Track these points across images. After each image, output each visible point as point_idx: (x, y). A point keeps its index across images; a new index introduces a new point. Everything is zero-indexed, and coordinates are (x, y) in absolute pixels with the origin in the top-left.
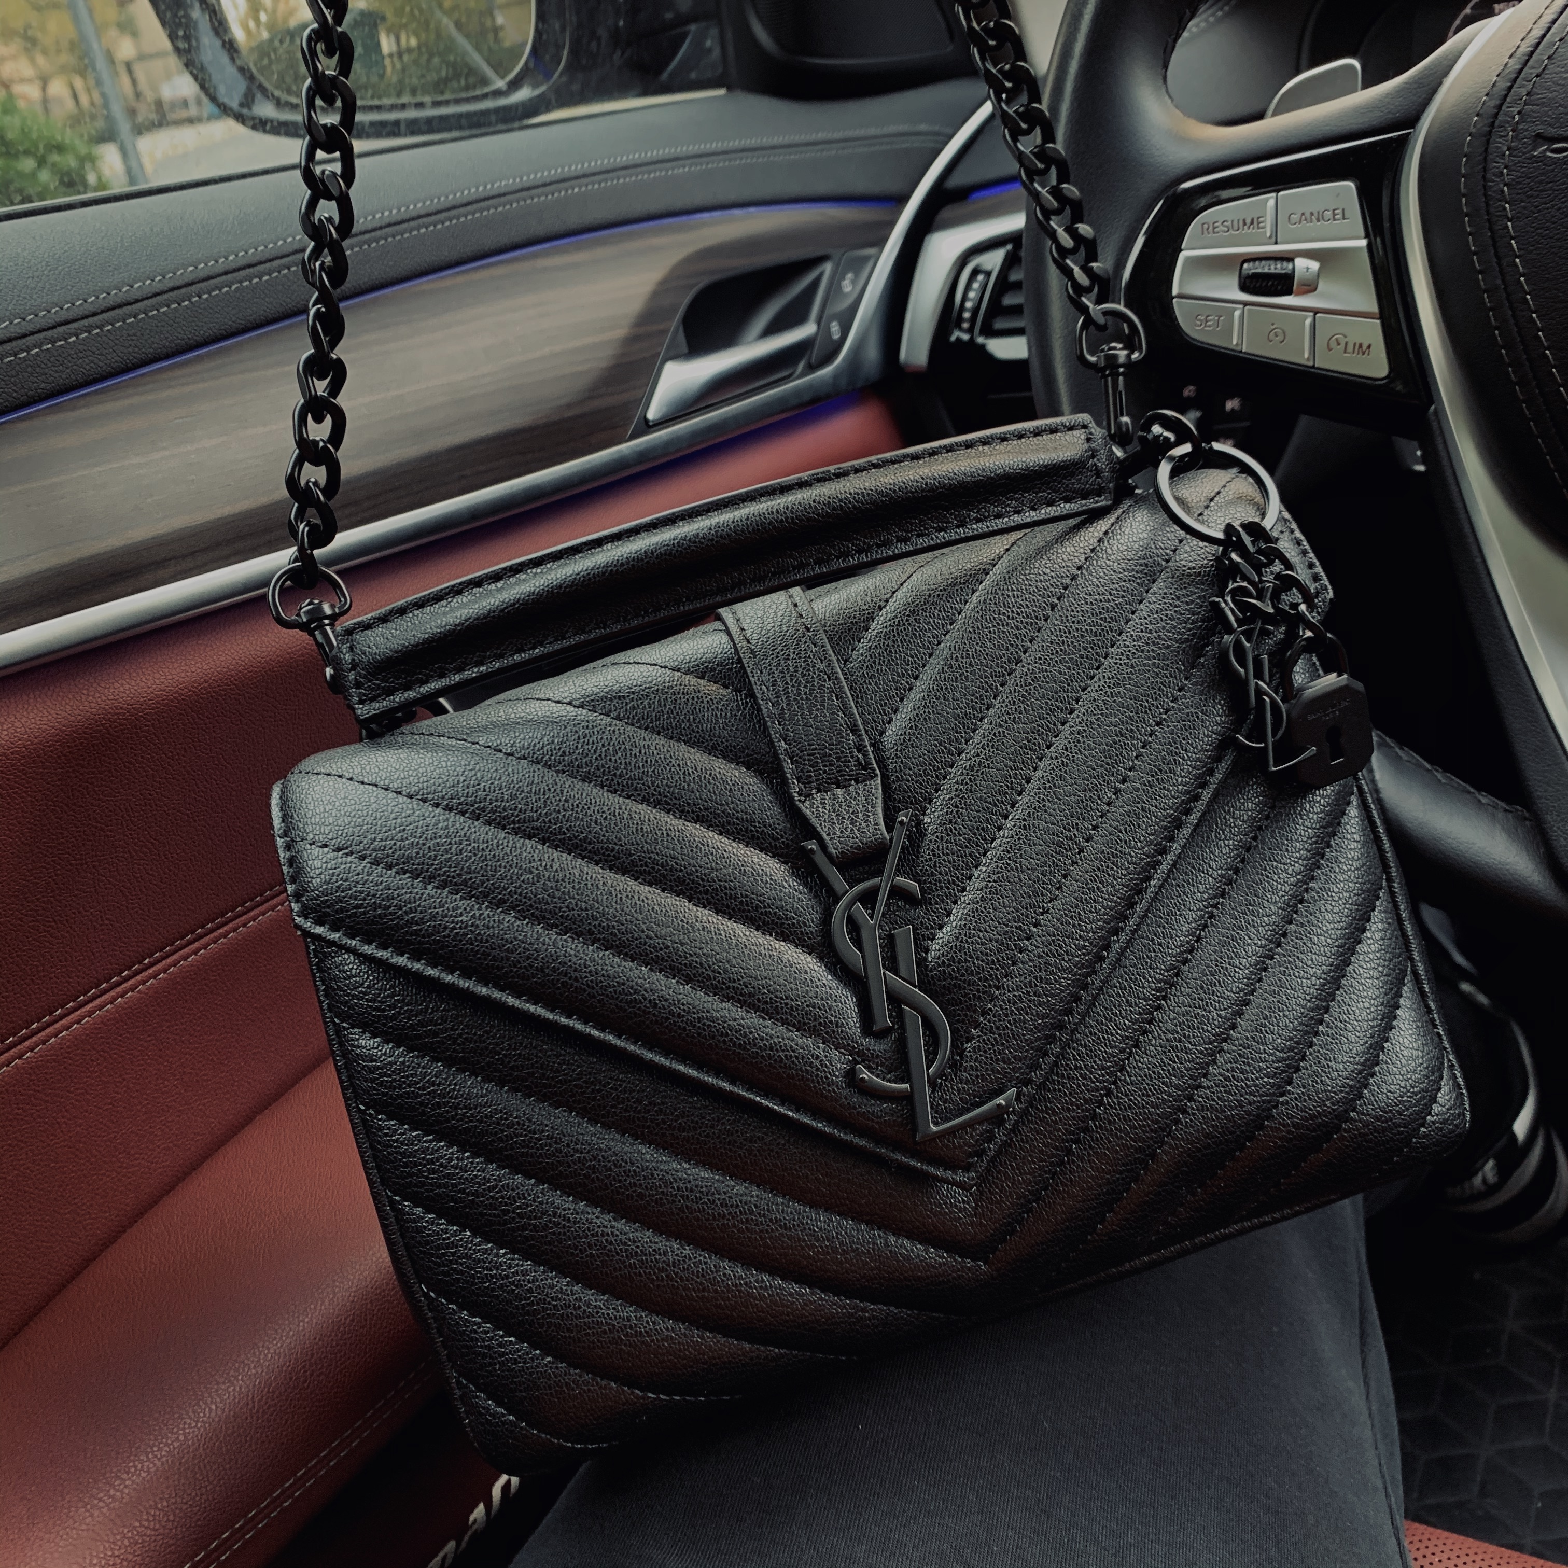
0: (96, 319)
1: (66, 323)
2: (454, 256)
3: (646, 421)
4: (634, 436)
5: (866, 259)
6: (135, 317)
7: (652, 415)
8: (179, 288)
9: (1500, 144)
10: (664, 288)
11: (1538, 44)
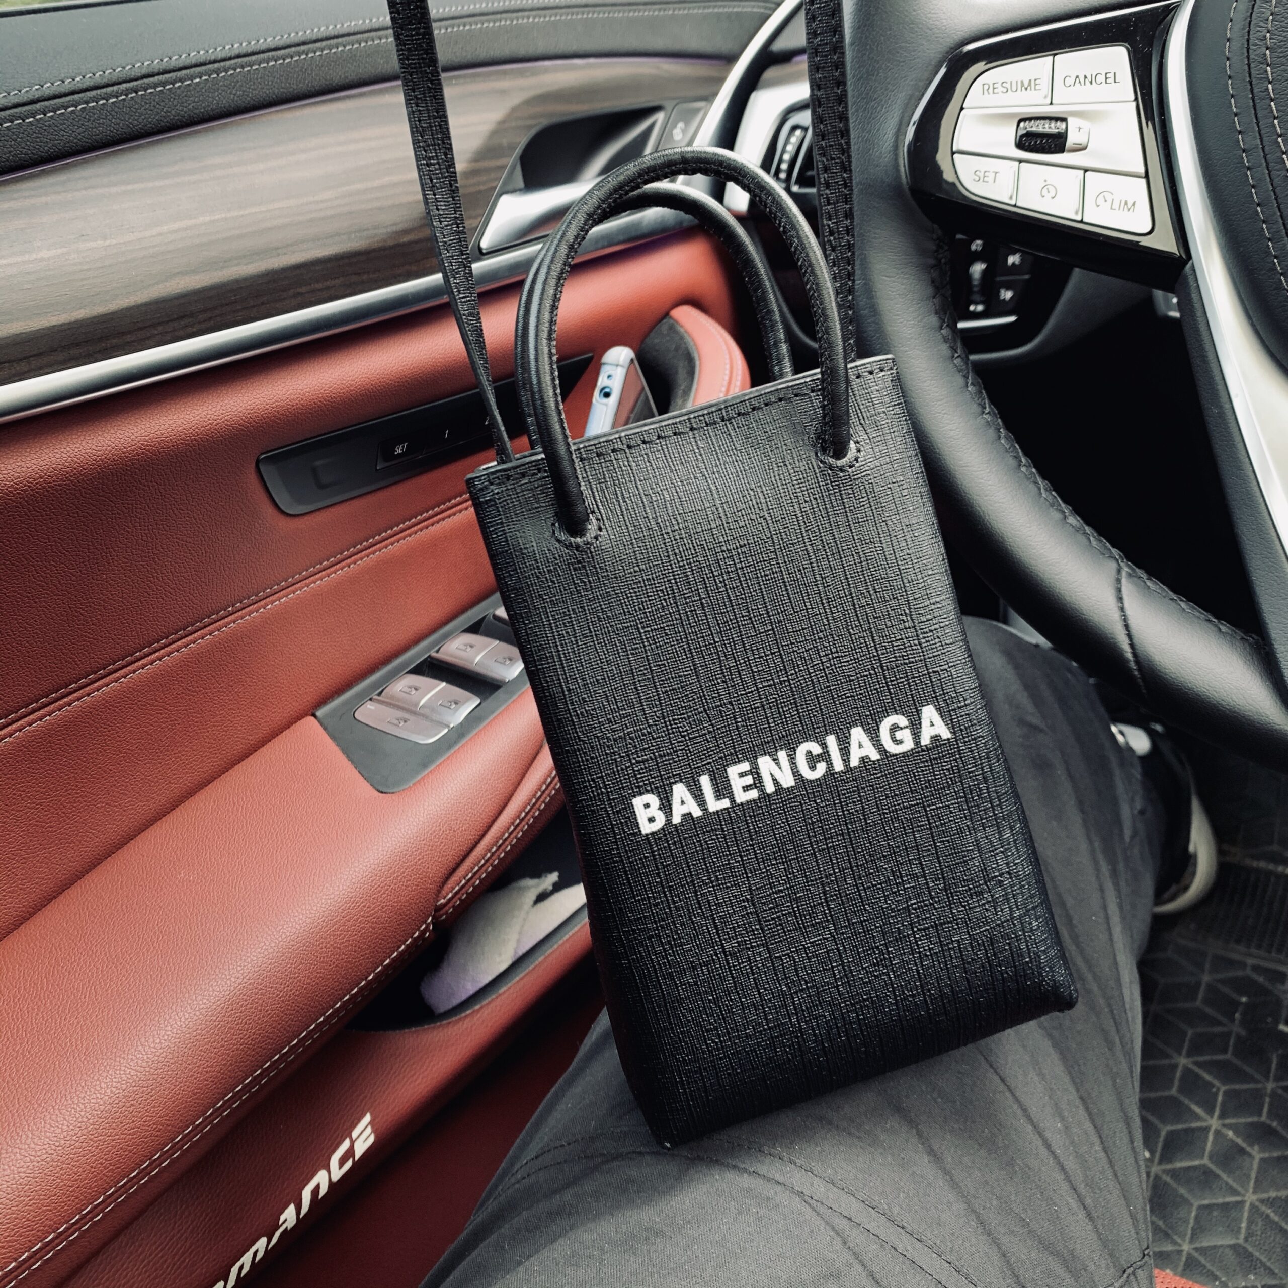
3: (480, 249)
5: (698, 110)
7: (485, 244)
10: (503, 128)
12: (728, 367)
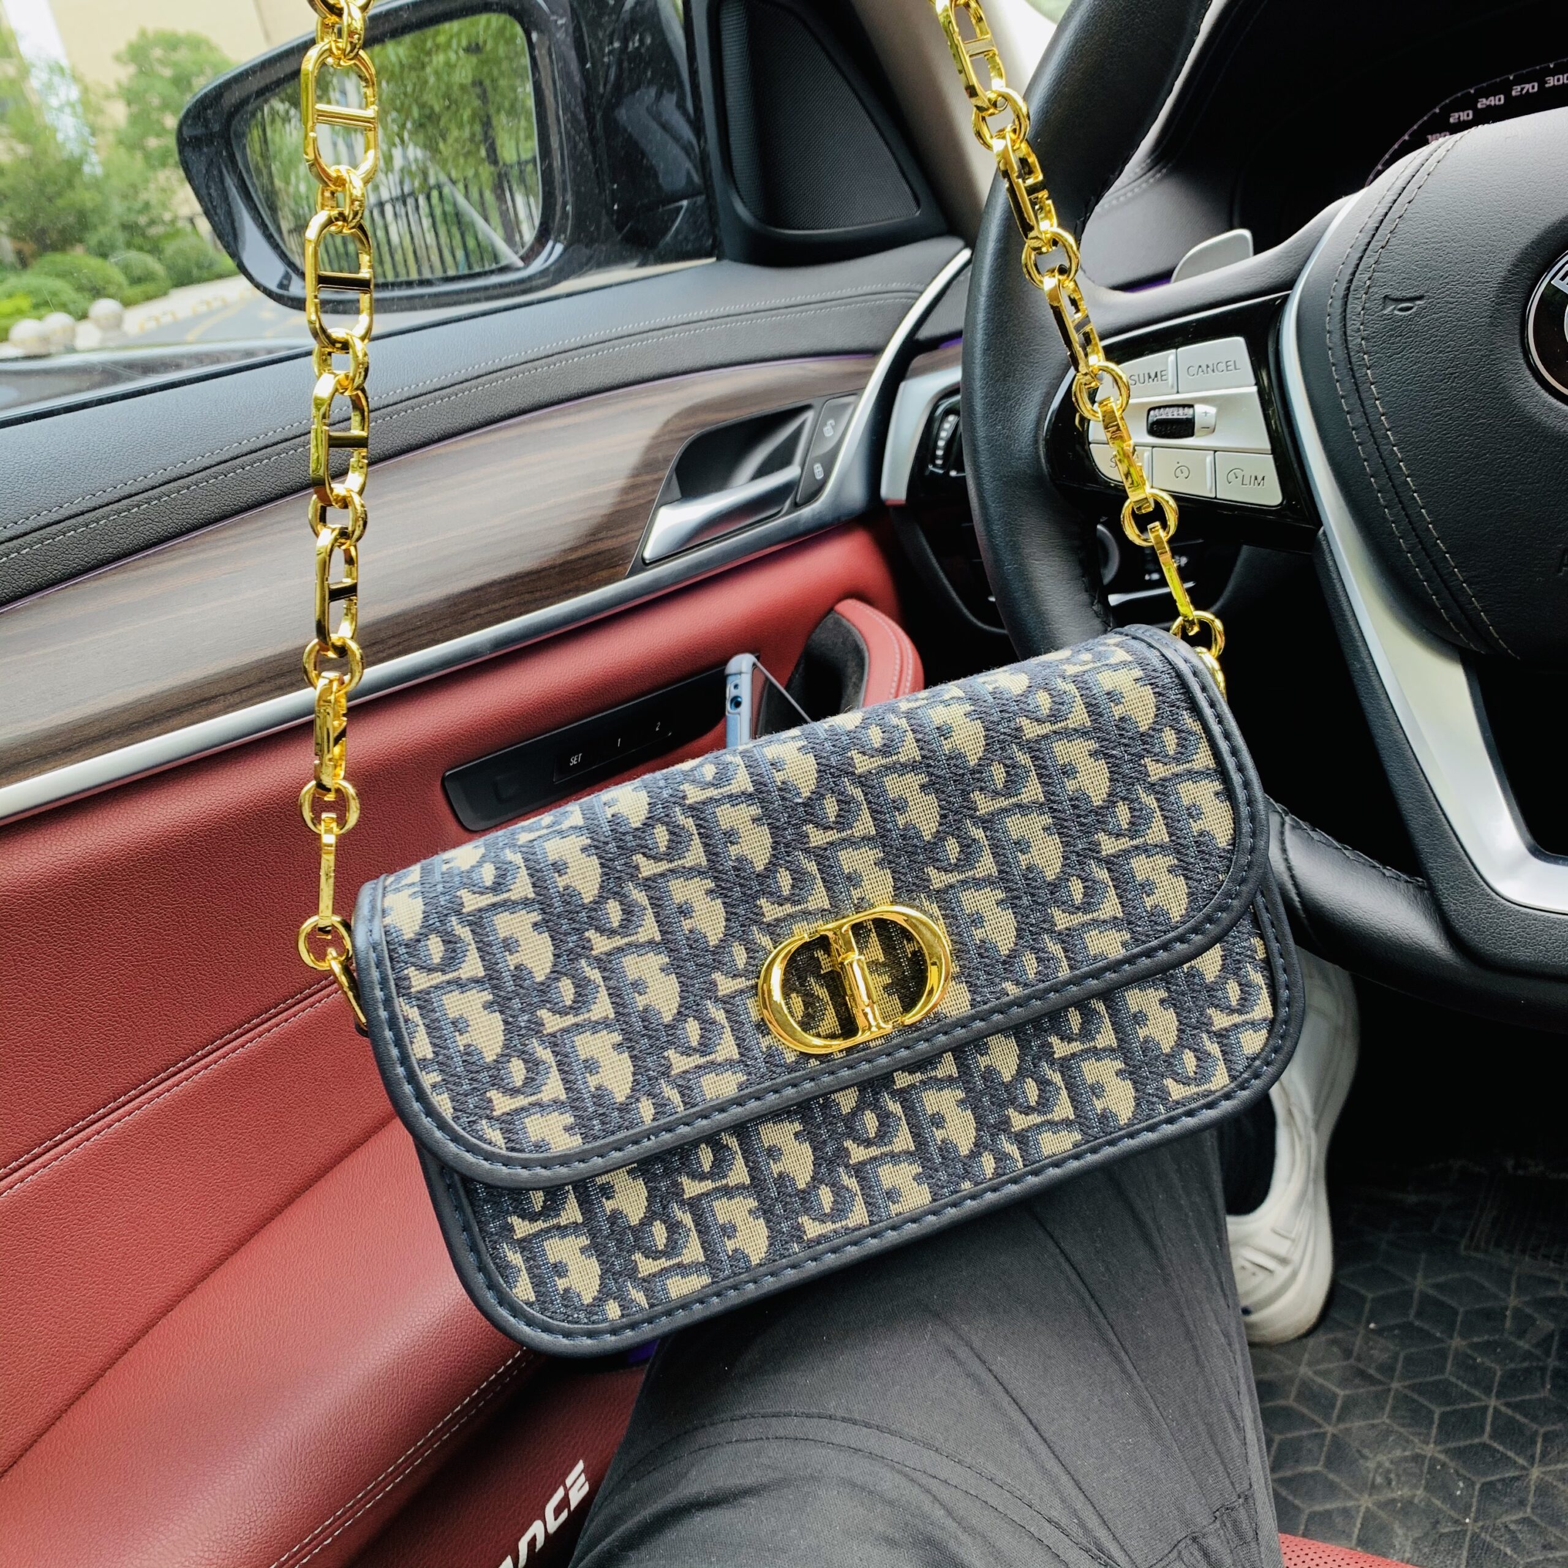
0: (155, 491)
1: (130, 496)
2: (468, 422)
3: (643, 560)
4: (633, 573)
5: (846, 406)
6: (188, 488)
7: (648, 554)
8: (226, 461)
9: (1355, 306)
10: (656, 443)
11: (1382, 221)
12: (898, 656)
